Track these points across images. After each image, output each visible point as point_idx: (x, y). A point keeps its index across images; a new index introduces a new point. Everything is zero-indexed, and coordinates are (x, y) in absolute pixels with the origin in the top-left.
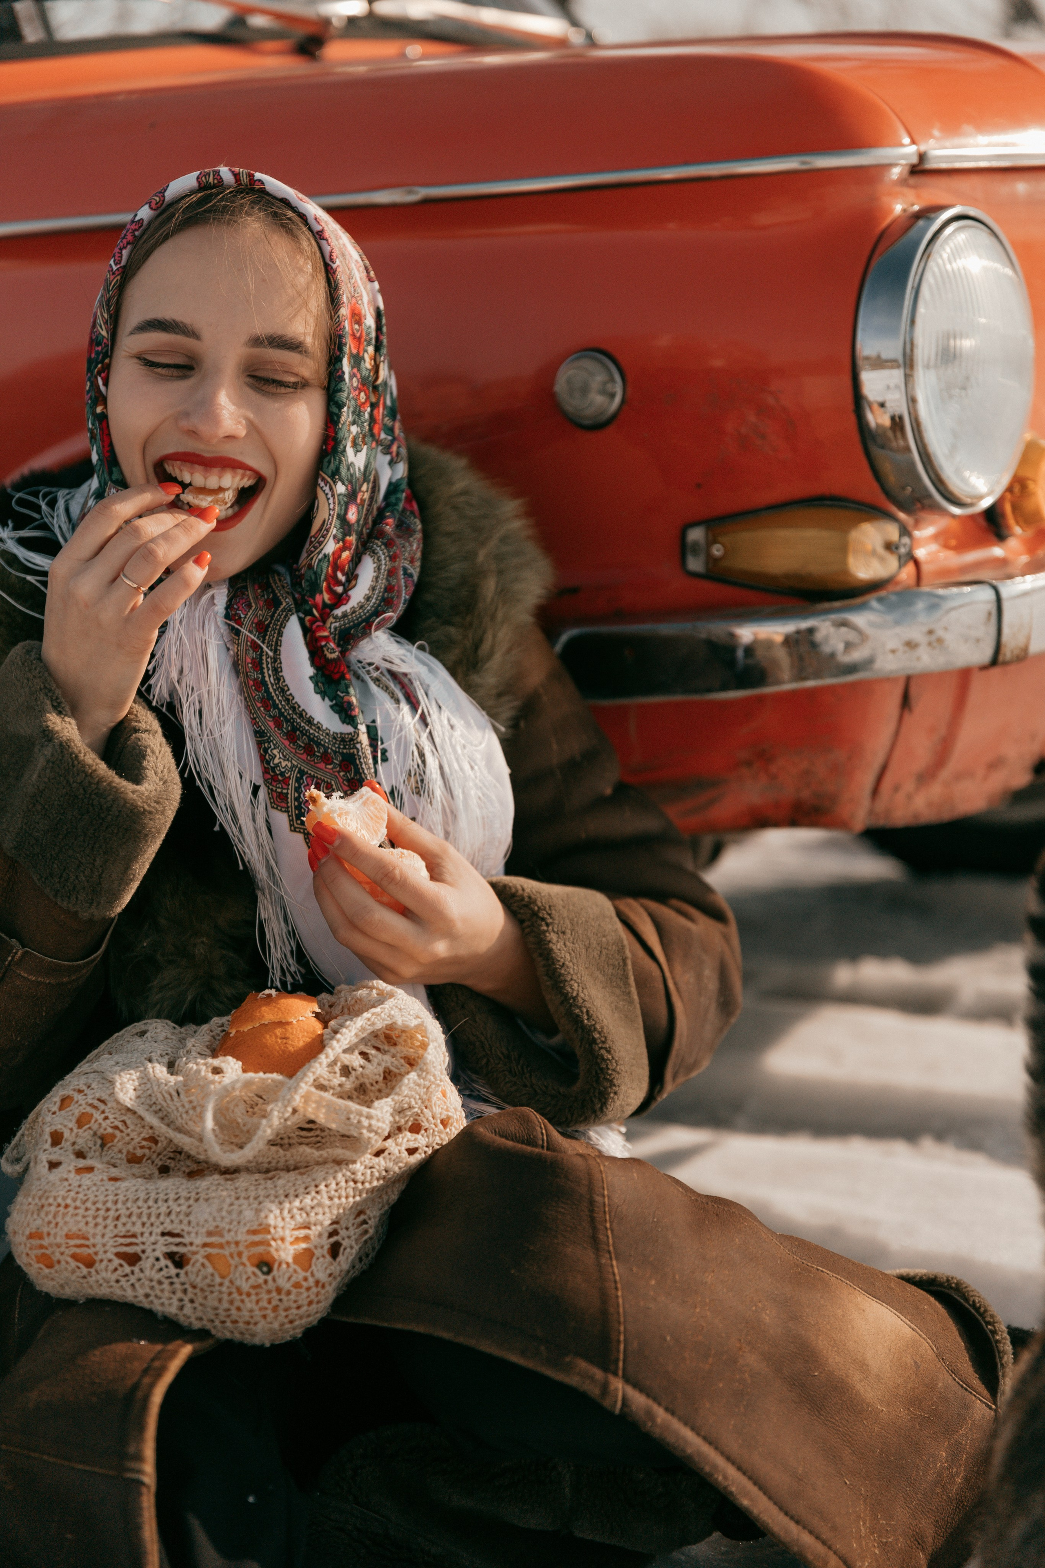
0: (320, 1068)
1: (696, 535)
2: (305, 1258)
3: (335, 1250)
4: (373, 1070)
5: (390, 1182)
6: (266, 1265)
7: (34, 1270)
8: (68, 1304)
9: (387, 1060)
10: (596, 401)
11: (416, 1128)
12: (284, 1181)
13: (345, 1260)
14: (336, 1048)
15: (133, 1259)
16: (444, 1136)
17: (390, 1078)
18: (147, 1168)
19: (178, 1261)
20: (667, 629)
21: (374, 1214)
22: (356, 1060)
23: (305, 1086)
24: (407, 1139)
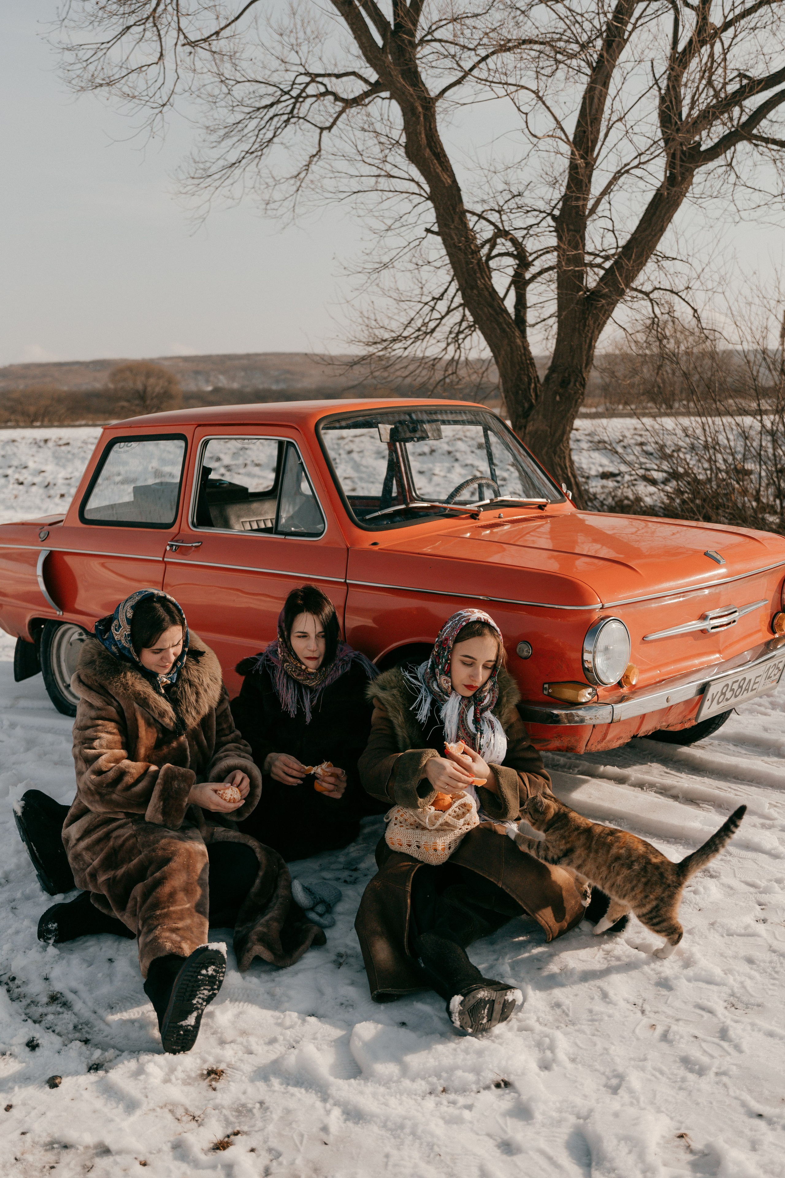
0: (450, 811)
1: (546, 686)
2: (443, 849)
3: (450, 848)
4: (460, 812)
5: (462, 835)
6: (436, 850)
7: (390, 845)
8: (396, 852)
9: (464, 810)
10: (525, 654)
11: (468, 824)
12: (441, 833)
13: (452, 850)
14: (454, 807)
15: (410, 846)
16: (474, 826)
17: (464, 814)
18: (413, 827)
19: (419, 847)
20: (537, 708)
21: (458, 841)
22: (457, 810)
23: (447, 815)
24: (466, 826)
